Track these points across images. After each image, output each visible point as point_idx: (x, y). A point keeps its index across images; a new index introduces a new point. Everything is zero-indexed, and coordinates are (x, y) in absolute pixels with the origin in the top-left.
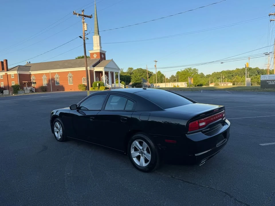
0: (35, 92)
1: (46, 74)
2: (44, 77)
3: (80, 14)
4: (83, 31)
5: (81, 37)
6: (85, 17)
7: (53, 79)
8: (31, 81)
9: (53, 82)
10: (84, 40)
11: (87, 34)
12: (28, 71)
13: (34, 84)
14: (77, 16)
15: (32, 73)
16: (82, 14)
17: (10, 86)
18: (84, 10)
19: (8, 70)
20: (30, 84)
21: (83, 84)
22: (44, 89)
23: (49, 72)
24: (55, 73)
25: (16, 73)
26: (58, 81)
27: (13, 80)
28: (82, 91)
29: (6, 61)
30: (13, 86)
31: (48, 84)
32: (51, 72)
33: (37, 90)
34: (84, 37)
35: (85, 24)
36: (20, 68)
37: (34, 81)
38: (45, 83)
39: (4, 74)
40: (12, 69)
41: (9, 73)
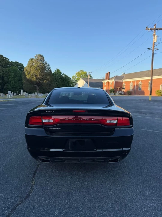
0: (124, 94)
1: (133, 81)
2: (131, 84)
3: (152, 28)
4: (153, 43)
5: (149, 49)
6: (156, 30)
7: (137, 86)
8: (122, 87)
9: (137, 87)
10: (153, 51)
11: (157, 45)
12: (121, 79)
13: (124, 89)
14: (149, 30)
15: (124, 81)
16: (155, 28)
17: (109, 90)
18: (156, 24)
19: (109, 79)
20: (121, 89)
21: (160, 90)
22: (130, 93)
23: (135, 80)
24: (139, 81)
25: (114, 81)
26: (140, 87)
27: (111, 86)
28: (158, 96)
29: (109, 72)
30: (110, 90)
31: (133, 89)
32: (137, 80)
33: (125, 94)
34: (154, 49)
35: (155, 36)
36: (117, 77)
37: (124, 87)
38: (131, 88)
39: (107, 82)
40: (112, 78)
41: (110, 81)
